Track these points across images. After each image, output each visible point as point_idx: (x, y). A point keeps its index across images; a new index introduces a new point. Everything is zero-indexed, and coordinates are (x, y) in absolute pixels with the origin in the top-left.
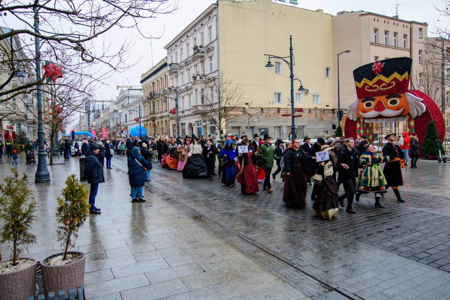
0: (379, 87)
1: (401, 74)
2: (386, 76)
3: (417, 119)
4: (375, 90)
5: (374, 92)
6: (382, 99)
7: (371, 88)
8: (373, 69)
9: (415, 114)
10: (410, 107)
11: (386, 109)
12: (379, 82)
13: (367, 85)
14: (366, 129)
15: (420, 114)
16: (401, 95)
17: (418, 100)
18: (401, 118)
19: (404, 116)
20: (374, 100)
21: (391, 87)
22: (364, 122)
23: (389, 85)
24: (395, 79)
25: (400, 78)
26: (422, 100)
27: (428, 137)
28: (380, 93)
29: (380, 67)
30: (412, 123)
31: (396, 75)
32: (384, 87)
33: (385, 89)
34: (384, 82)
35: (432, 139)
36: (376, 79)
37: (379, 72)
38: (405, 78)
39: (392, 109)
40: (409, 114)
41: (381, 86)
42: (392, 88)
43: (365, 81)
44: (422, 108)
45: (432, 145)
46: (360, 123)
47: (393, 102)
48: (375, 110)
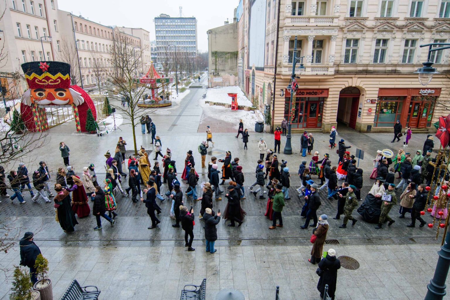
0: (48, 81)
1: (64, 75)
2: (52, 74)
3: (79, 107)
5: (43, 85)
6: (52, 91)
7: (40, 81)
8: (41, 68)
9: (77, 104)
10: (74, 98)
11: (56, 99)
12: (47, 78)
13: (37, 78)
14: (41, 112)
15: (81, 104)
16: (66, 89)
17: (79, 95)
18: (68, 105)
19: (70, 105)
20: (44, 91)
21: (57, 83)
22: (38, 107)
23: (55, 81)
24: (59, 78)
25: (64, 78)
26: (81, 94)
27: (89, 120)
28: (49, 86)
29: (46, 67)
30: (76, 109)
31: (59, 75)
32: (51, 82)
33: (53, 84)
34: (51, 79)
35: (91, 121)
36: (44, 75)
37: (46, 70)
38: (67, 78)
39: (60, 99)
40: (73, 103)
41: (49, 81)
42: (59, 84)
43: (33, 75)
44: (82, 100)
45: (92, 124)
46: (35, 107)
47: (61, 94)
48: (47, 99)
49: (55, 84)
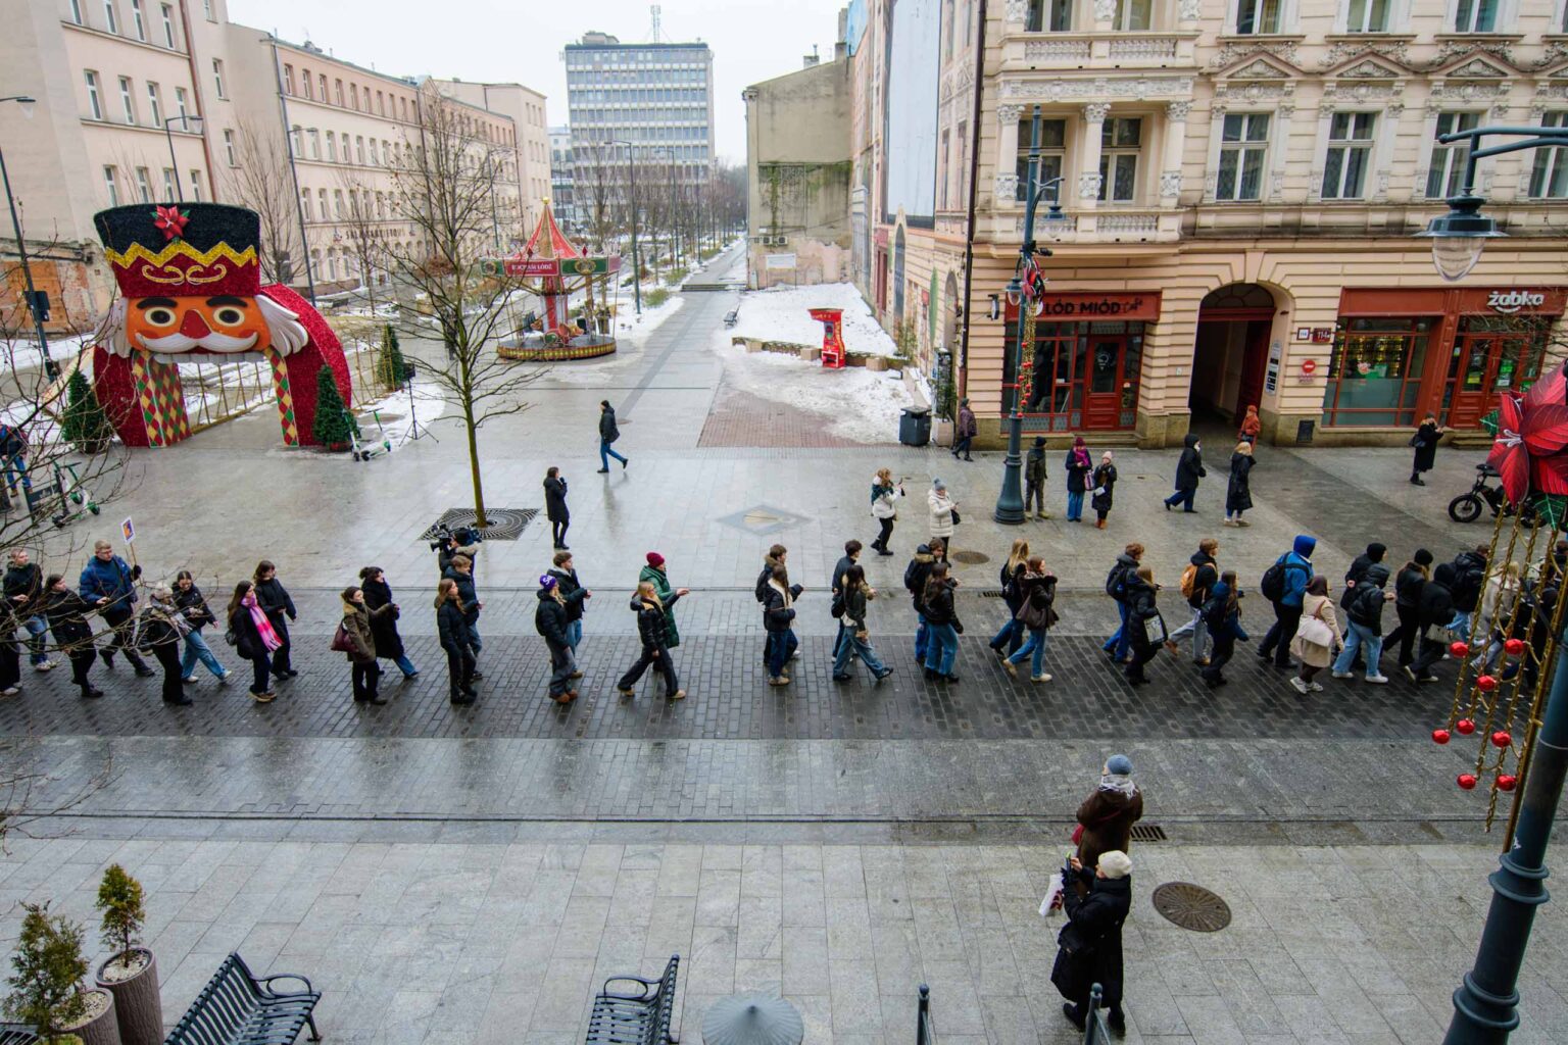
0: (184, 272)
1: (239, 249)
2: (197, 248)
3: (291, 359)
4: (172, 281)
5: (169, 285)
6: (198, 305)
7: (159, 272)
8: (160, 225)
9: (285, 350)
10: (273, 331)
11: (213, 333)
12: (183, 262)
13: (147, 263)
14: (162, 377)
15: (297, 349)
16: (245, 300)
17: (290, 318)
18: (255, 354)
19: (262, 352)
20: (173, 305)
21: (216, 278)
22: (152, 361)
23: (209, 271)
24: (223, 260)
25: (240, 259)
26: (296, 315)
27: (324, 404)
28: (187, 290)
29: (177, 222)
30: (283, 368)
31: (222, 249)
32: (196, 274)
33: (201, 281)
34: (195, 263)
35: (332, 407)
36: (172, 250)
37: (175, 235)
38: (250, 261)
39: (228, 332)
40: (272, 347)
41: (190, 271)
42: (220, 281)
43: (135, 251)
44: (300, 336)
45: (334, 420)
46: (141, 362)
47: (230, 317)
48: (182, 331)
49: (210, 280)
